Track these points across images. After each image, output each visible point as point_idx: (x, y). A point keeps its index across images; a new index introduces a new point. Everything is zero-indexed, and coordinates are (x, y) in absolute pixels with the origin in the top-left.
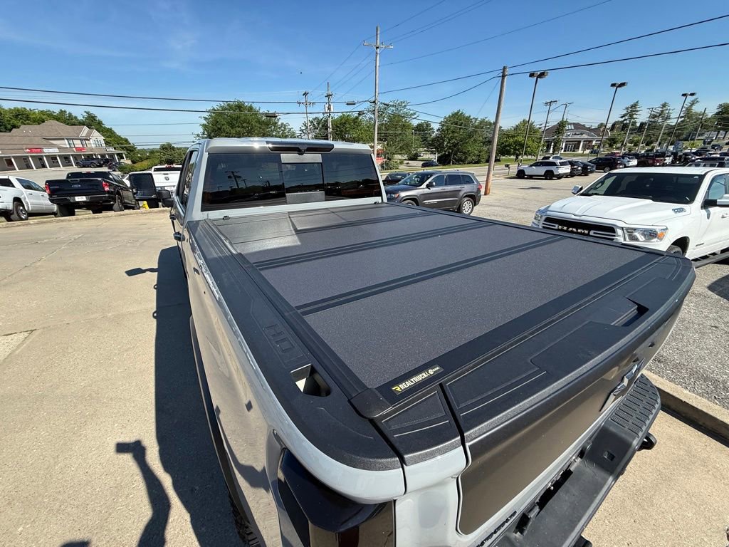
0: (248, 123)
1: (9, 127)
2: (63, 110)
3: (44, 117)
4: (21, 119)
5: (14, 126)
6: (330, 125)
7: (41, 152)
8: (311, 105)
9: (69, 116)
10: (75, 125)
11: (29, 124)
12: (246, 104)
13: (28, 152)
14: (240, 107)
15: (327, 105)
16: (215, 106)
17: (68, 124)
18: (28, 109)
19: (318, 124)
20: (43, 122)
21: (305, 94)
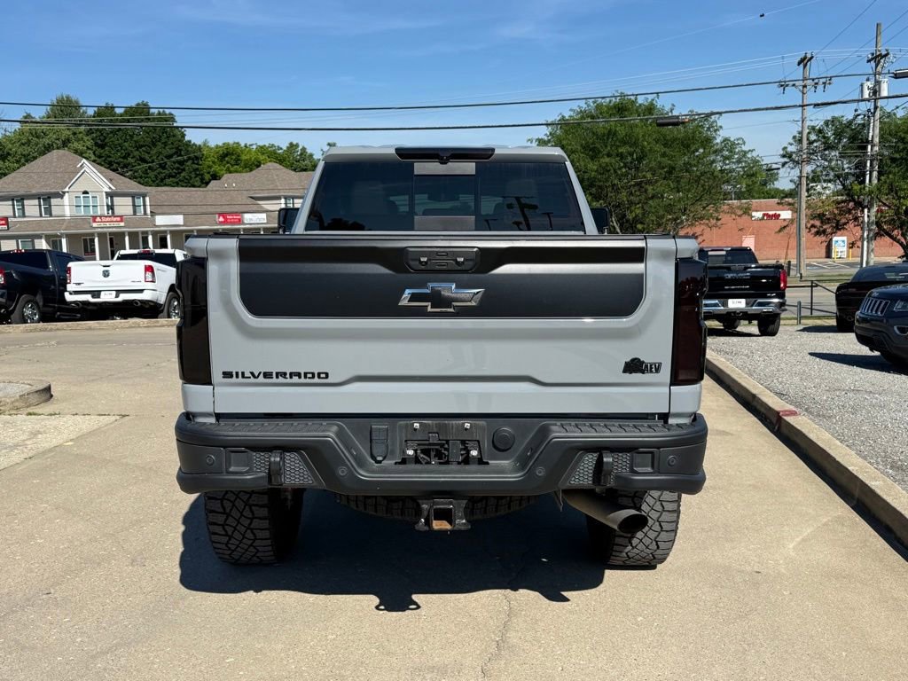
0: (635, 144)
1: (207, 177)
2: (295, 143)
3: (262, 158)
4: (228, 163)
5: (215, 177)
6: (874, 133)
7: (240, 221)
8: (820, 87)
9: (301, 154)
10: (305, 170)
11: (236, 172)
12: (641, 100)
13: (221, 223)
14: (622, 108)
15: (870, 84)
16: (567, 111)
17: (295, 170)
18: (243, 145)
19: (838, 135)
20: (258, 166)
21: (804, 61)
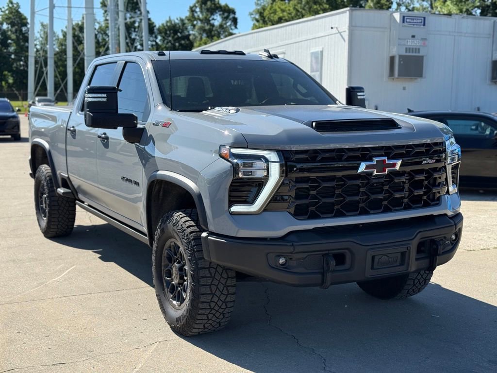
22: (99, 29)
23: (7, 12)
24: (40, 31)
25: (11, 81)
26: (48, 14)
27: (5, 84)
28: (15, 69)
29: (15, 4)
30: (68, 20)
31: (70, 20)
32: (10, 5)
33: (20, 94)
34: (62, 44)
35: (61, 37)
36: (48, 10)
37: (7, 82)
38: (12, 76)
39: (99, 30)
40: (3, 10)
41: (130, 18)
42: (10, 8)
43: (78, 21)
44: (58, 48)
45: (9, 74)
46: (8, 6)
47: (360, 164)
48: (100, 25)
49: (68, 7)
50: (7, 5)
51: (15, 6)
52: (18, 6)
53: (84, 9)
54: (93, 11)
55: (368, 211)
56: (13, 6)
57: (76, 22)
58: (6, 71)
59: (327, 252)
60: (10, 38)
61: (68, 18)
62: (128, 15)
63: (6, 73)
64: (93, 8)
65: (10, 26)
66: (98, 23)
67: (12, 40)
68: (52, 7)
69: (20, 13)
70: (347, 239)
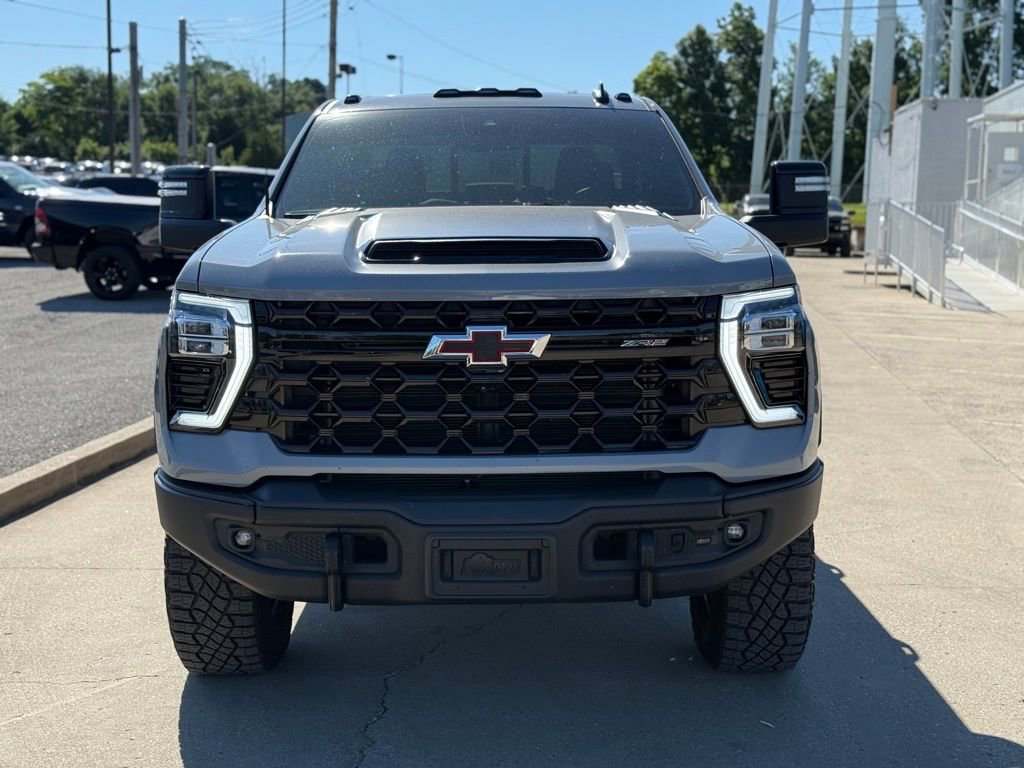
22: (911, 49)
23: (730, 28)
24: (787, 61)
25: (726, 163)
26: (799, 26)
27: (716, 169)
28: (734, 140)
29: (746, 10)
30: (843, 36)
31: (847, 35)
32: (737, 13)
33: (724, 189)
34: (830, 86)
35: (830, 70)
36: (799, 19)
37: (718, 166)
38: (728, 154)
39: (912, 52)
40: (722, 23)
41: (981, 21)
42: (736, 18)
43: (868, 36)
44: (822, 95)
45: (723, 150)
46: (733, 15)
47: (429, 339)
48: (915, 41)
49: (846, 9)
50: (729, 13)
51: (746, 14)
52: (752, 16)
53: (876, 11)
54: (895, 13)
55: (467, 448)
56: (742, 15)
57: (865, 38)
58: (716, 144)
59: (336, 530)
60: (729, 80)
61: (844, 31)
62: (978, 16)
63: (718, 148)
64: (895, 6)
65: (733, 55)
66: (913, 37)
67: (733, 82)
68: (809, 9)
69: (755, 28)
70: (383, 507)
